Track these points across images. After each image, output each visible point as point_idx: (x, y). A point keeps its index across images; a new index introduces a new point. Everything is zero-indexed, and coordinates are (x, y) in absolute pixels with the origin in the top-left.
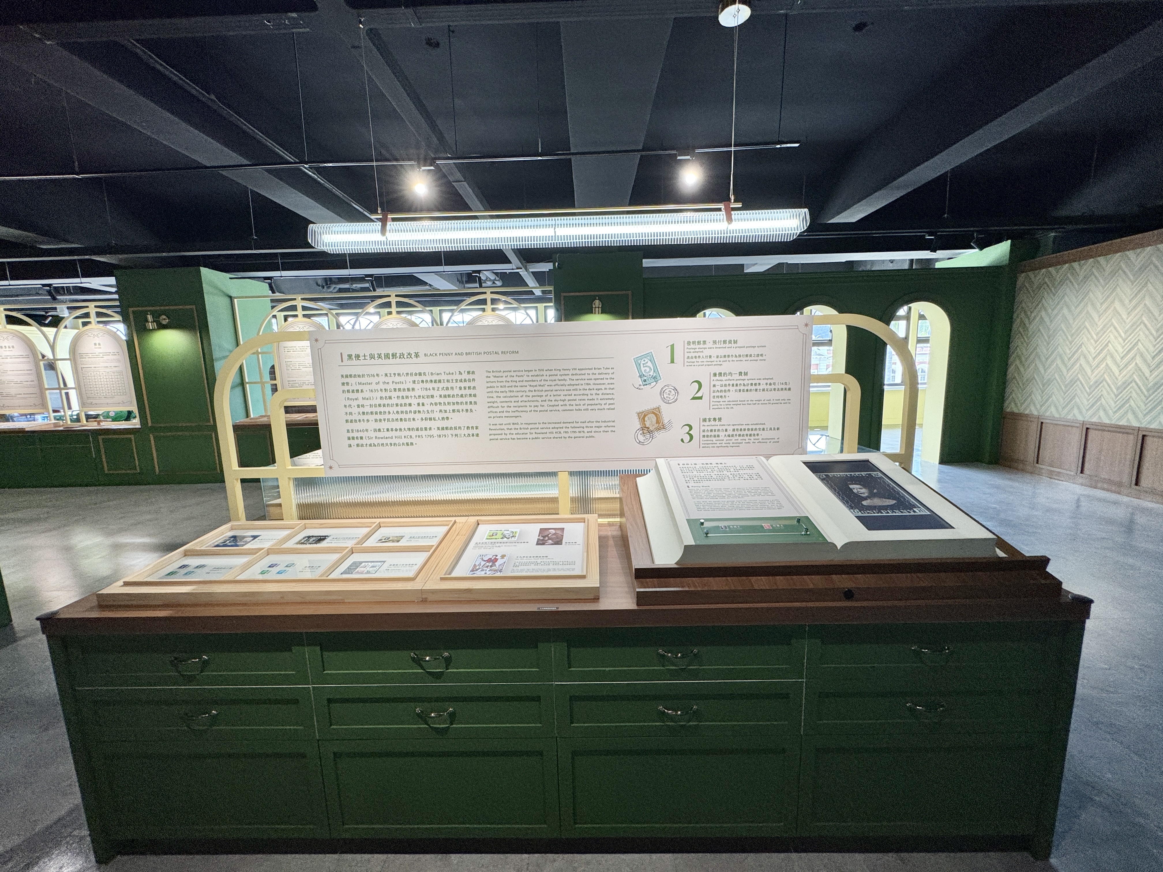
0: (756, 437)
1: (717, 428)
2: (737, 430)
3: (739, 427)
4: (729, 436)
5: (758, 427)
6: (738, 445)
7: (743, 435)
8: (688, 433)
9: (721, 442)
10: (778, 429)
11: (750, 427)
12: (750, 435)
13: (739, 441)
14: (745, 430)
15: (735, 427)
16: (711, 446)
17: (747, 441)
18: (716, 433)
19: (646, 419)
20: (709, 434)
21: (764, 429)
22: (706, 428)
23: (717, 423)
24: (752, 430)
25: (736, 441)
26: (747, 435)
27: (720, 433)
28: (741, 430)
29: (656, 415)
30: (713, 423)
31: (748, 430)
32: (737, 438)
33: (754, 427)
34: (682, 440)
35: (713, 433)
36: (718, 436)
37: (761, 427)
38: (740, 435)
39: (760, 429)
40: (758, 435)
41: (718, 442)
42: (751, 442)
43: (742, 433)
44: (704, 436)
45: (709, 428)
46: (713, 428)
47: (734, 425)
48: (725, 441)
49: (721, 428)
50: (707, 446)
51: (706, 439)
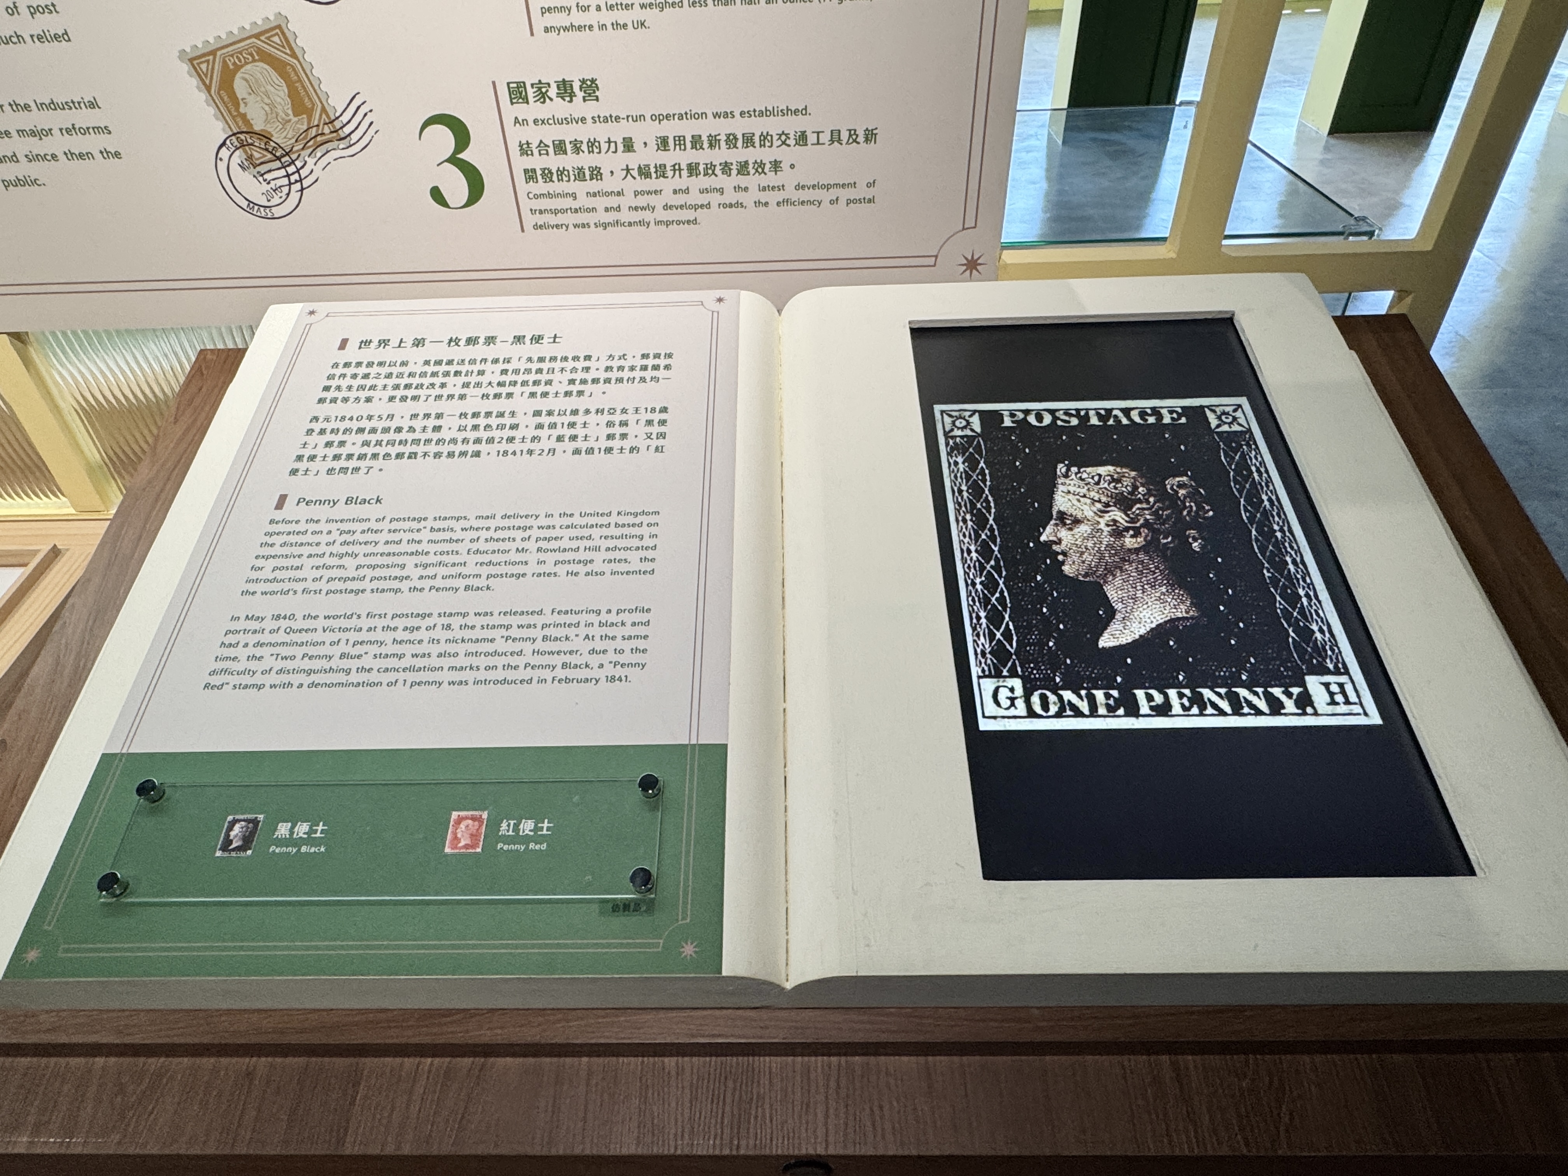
0: (771, 179)
1: (583, 133)
2: (680, 141)
3: (688, 128)
4: (644, 172)
5: (773, 126)
6: (689, 215)
7: (710, 170)
8: (453, 160)
9: (613, 201)
10: (870, 136)
11: (739, 126)
12: (743, 168)
13: (695, 198)
14: (713, 142)
15: (671, 129)
16: (569, 219)
17: (730, 197)
18: (586, 160)
19: (240, 87)
20: (554, 162)
21: (802, 139)
22: (533, 134)
23: (579, 107)
24: (748, 140)
25: (680, 199)
26: (726, 167)
27: (607, 161)
28: (696, 142)
29: (280, 67)
30: (558, 107)
31: (731, 141)
32: (684, 181)
33: (757, 126)
34: (437, 195)
35: (570, 161)
36: (596, 173)
37: (793, 125)
38: (693, 169)
39: (784, 136)
40: (776, 165)
41: (601, 203)
42: (746, 200)
43: (703, 157)
44: (530, 175)
45: (550, 133)
46: (568, 133)
47: (658, 118)
48: (628, 200)
49: (601, 132)
50: (552, 219)
51: (541, 187)
